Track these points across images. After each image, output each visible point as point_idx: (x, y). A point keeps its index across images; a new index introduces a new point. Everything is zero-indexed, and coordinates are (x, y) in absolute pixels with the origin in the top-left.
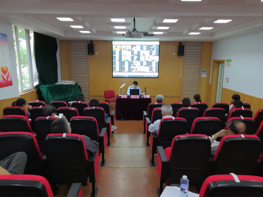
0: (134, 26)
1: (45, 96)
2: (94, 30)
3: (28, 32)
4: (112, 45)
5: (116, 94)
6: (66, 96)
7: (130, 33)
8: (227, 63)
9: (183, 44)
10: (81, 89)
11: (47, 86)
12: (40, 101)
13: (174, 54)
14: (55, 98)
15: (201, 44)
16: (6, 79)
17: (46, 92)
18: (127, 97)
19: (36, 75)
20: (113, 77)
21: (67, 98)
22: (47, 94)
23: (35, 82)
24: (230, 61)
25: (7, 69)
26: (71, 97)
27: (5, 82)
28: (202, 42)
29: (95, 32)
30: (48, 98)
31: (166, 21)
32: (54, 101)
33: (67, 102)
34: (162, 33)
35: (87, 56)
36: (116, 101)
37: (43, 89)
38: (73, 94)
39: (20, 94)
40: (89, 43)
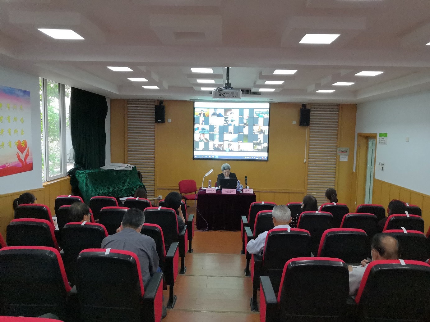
0: (228, 79)
1: (83, 188)
2: (165, 85)
3: (62, 87)
4: (194, 108)
5: (198, 187)
6: (117, 188)
7: (221, 90)
8: (381, 139)
9: (308, 107)
10: (142, 178)
11: (87, 171)
12: (75, 195)
13: (294, 123)
14: (98, 191)
15: (336, 107)
16: (23, 160)
17: (85, 181)
18: (215, 192)
19: (70, 154)
20: (194, 159)
21: (117, 191)
22: (87, 185)
23: (69, 165)
24: (386, 135)
25: (26, 145)
26: (125, 190)
27: (21, 164)
28: (339, 105)
29: (167, 88)
30: (87, 191)
31: (278, 72)
32: (97, 197)
33: (118, 199)
34: (272, 90)
35: (153, 124)
36: (197, 197)
37: (81, 177)
38: (128, 185)
39: (44, 184)
40: (156, 104)
